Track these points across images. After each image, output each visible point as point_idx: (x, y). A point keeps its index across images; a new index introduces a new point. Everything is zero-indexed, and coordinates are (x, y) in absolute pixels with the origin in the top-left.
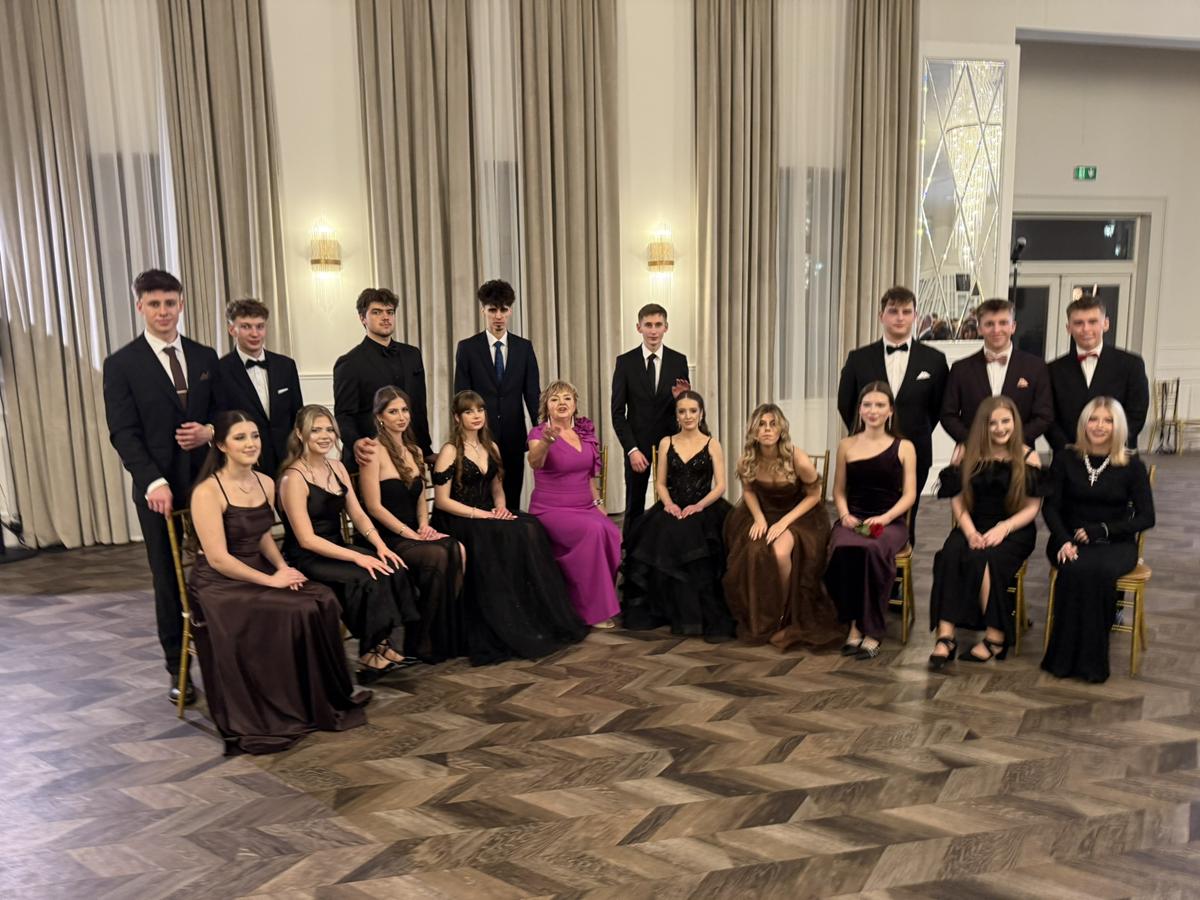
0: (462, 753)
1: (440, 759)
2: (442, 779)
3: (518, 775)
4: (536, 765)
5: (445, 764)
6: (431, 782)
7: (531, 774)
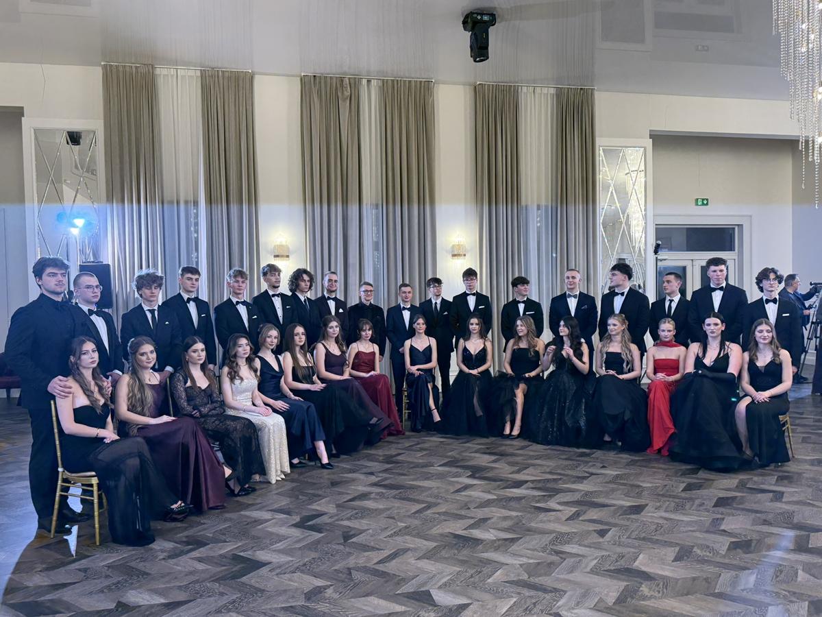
3: (406, 477)
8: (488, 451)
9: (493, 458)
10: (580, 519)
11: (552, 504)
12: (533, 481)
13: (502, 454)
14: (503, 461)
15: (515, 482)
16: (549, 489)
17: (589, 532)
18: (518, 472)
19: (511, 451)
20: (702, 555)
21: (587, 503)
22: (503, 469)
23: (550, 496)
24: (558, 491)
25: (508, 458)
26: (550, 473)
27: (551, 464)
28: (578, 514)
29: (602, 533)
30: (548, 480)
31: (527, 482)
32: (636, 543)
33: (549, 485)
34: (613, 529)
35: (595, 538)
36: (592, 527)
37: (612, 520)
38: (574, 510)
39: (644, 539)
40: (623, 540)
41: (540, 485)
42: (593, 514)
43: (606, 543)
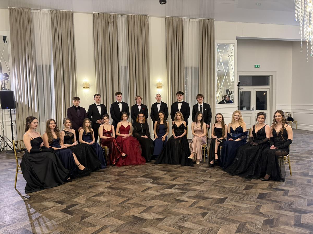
0: (113, 181)
1: (109, 182)
2: (109, 184)
3: (123, 183)
4: (126, 182)
5: (110, 182)
6: (107, 185)
7: (126, 183)
8: (163, 169)
9: (164, 172)
10: (195, 206)
11: (184, 198)
12: (178, 185)
13: (169, 171)
14: (168, 174)
15: (170, 185)
16: (184, 189)
17: (198, 214)
18: (174, 180)
19: (173, 169)
20: (250, 228)
21: (200, 197)
22: (167, 178)
23: (184, 193)
24: (188, 190)
25: (171, 172)
26: (187, 180)
27: (188, 175)
28: (195, 203)
29: (204, 215)
30: (185, 184)
31: (175, 185)
32: (219, 221)
33: (185, 187)
34: (210, 212)
35: (200, 218)
36: (200, 211)
37: (210, 207)
38: (193, 201)
39: (223, 219)
40: (213, 219)
41: (181, 187)
42: (202, 203)
43: (205, 221)
